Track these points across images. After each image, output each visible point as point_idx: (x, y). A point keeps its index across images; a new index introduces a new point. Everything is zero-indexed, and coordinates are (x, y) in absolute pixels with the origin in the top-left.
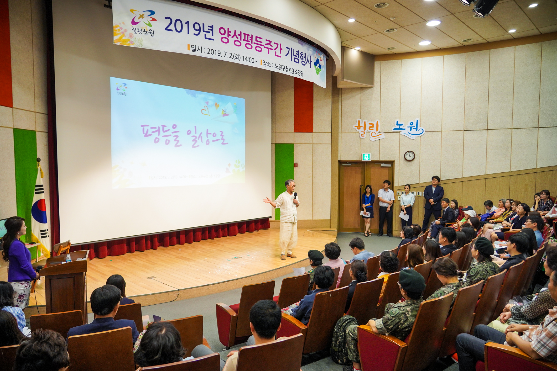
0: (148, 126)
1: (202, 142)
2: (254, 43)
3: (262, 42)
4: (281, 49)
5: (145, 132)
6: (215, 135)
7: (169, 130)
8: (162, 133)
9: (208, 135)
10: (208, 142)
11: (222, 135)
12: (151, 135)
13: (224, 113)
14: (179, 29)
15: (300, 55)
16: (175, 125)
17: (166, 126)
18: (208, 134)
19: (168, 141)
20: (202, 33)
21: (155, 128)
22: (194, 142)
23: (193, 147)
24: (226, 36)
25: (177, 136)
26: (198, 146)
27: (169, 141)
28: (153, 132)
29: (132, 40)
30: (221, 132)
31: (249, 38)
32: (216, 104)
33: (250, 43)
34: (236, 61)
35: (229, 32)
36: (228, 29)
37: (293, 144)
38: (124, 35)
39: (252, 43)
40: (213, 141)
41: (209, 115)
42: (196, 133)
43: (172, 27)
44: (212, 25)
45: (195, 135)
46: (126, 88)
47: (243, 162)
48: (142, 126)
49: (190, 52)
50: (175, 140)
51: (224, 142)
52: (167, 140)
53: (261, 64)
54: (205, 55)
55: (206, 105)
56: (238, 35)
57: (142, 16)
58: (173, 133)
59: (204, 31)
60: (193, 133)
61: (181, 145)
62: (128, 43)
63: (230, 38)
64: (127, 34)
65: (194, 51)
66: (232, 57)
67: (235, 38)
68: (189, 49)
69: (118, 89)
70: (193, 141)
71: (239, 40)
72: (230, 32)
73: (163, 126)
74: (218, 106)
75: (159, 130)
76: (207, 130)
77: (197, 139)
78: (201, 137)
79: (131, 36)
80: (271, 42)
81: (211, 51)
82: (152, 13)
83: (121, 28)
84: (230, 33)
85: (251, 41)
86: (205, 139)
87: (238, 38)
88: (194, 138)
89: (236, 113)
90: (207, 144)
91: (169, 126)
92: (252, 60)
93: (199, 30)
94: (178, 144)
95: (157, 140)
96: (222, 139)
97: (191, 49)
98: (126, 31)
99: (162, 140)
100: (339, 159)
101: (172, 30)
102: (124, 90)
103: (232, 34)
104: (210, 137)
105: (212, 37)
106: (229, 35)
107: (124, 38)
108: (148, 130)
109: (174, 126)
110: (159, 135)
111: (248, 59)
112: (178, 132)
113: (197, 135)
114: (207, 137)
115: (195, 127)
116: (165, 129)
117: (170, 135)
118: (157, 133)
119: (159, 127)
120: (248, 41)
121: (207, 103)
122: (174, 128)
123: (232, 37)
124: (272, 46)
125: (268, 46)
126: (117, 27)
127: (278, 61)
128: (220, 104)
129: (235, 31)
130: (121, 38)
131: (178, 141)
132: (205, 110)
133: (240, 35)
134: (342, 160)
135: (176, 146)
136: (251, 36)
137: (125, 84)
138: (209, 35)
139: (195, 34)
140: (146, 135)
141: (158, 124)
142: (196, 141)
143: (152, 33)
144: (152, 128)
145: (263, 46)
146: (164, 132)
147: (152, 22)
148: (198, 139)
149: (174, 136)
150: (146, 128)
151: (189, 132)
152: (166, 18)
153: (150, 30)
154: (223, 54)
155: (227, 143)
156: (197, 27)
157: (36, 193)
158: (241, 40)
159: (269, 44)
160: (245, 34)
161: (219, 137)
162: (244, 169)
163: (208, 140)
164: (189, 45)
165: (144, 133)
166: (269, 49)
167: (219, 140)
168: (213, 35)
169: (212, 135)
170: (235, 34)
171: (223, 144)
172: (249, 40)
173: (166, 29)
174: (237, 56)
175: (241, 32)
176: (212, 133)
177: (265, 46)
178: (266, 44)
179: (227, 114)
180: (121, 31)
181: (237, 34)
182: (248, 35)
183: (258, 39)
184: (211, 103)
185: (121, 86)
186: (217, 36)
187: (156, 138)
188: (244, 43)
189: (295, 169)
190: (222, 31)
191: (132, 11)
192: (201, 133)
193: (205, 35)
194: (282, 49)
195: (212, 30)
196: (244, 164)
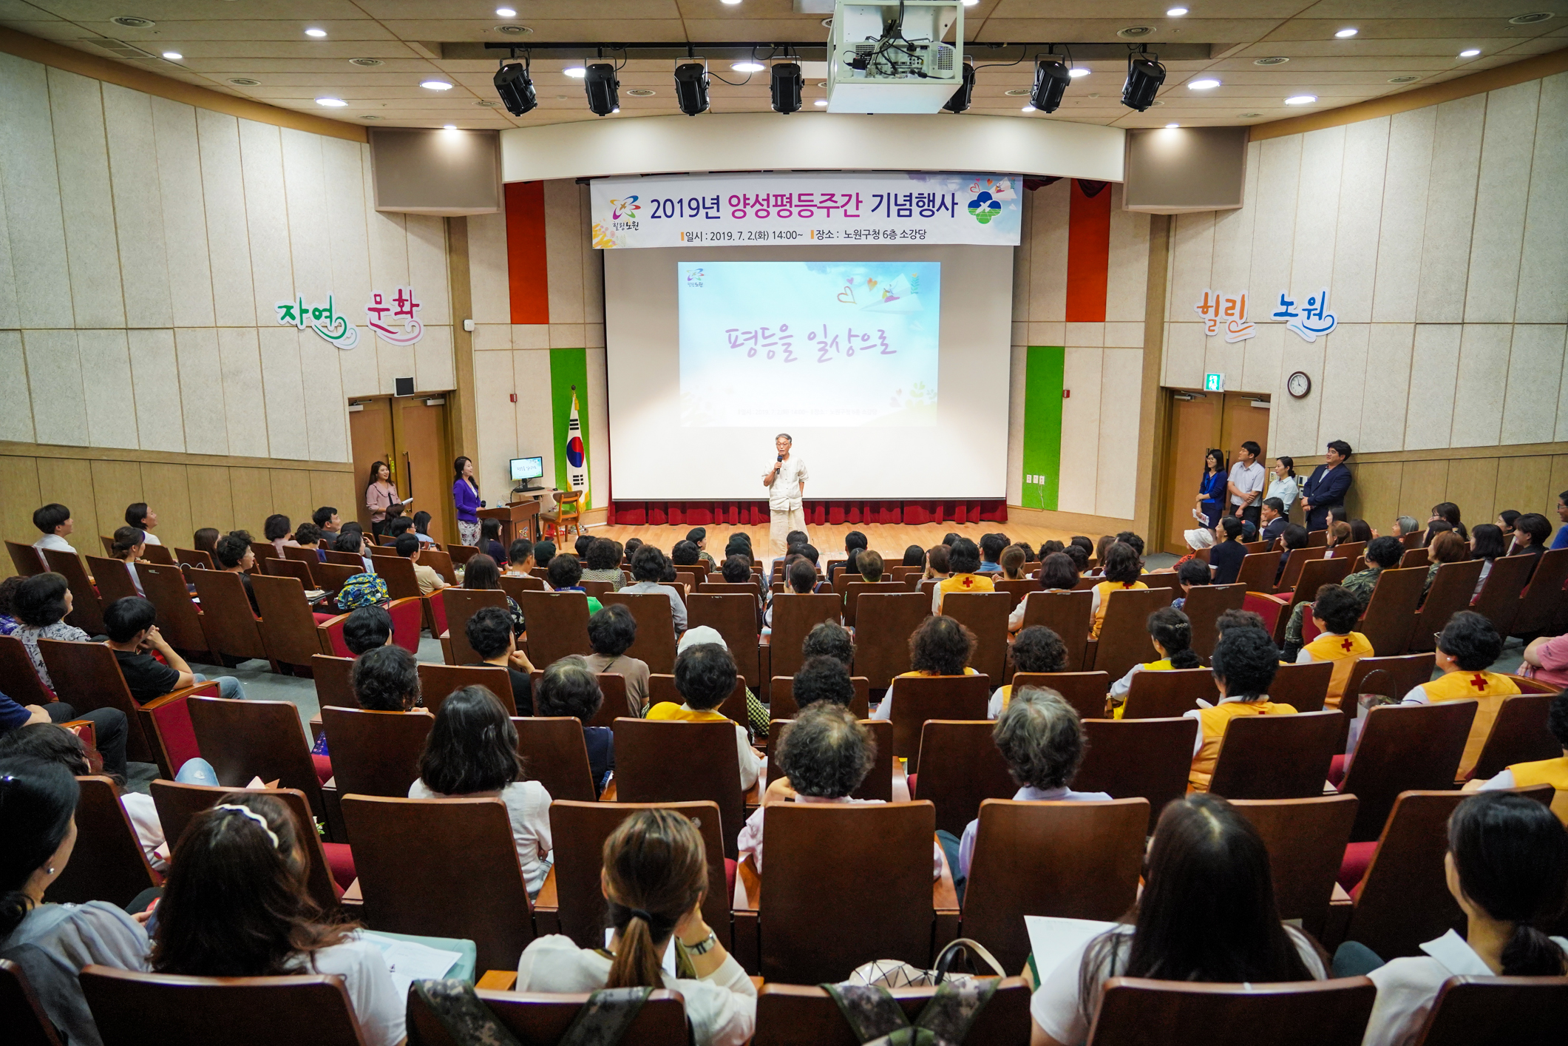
0: (737, 330)
1: (838, 351)
2: (796, 206)
3: (812, 201)
4: (858, 202)
5: (733, 340)
6: (866, 337)
7: (774, 334)
8: (761, 341)
9: (852, 338)
10: (851, 352)
11: (882, 337)
12: (742, 344)
13: (888, 295)
14: (669, 213)
15: (915, 201)
16: (784, 325)
17: (768, 329)
18: (850, 336)
19: (771, 354)
20: (702, 212)
21: (750, 333)
22: (822, 352)
23: (820, 360)
24: (741, 206)
25: (789, 344)
26: (831, 359)
27: (774, 352)
28: (746, 340)
29: (613, 239)
30: (879, 331)
31: (785, 200)
32: (870, 281)
33: (788, 207)
34: (761, 242)
35: (746, 199)
36: (745, 195)
37: (1063, 348)
38: (605, 235)
39: (791, 206)
40: (862, 349)
41: (854, 302)
42: (826, 337)
43: (660, 212)
44: (718, 196)
45: (825, 340)
46: (702, 275)
47: (933, 385)
48: (727, 331)
49: (685, 244)
50: (786, 351)
51: (887, 350)
52: (770, 351)
53: (812, 237)
54: (707, 243)
55: (848, 284)
56: (763, 200)
57: (623, 206)
58: (781, 339)
59: (704, 208)
60: (820, 337)
61: (796, 359)
62: (611, 244)
63: (748, 209)
64: (608, 233)
65: (690, 240)
66: (753, 237)
67: (758, 207)
68: (683, 239)
69: (689, 279)
70: (820, 350)
71: (765, 207)
72: (749, 199)
73: (764, 329)
74: (876, 283)
75: (756, 337)
76: (850, 330)
77: (828, 348)
78: (837, 343)
79: (613, 234)
80: (833, 195)
81: (716, 235)
82: (635, 198)
83: (602, 227)
84: (747, 202)
85: (788, 204)
86: (844, 345)
87: (762, 205)
88: (823, 345)
89: (917, 293)
90: (849, 355)
91: (774, 328)
92: (792, 235)
93: (698, 208)
94: (791, 358)
95: (753, 352)
96: (882, 344)
97: (686, 238)
98: (607, 229)
99: (762, 352)
100: (1162, 384)
101: (660, 217)
102: (699, 279)
103: (751, 202)
104: (857, 343)
105: (717, 215)
106: (745, 205)
107: (605, 239)
108: (737, 337)
109: (784, 328)
110: (756, 344)
111: (784, 235)
112: (791, 336)
113: (829, 341)
114: (849, 341)
115: (825, 326)
116: (767, 333)
117: (776, 343)
118: (753, 340)
119: (756, 332)
120: (782, 205)
121: (851, 281)
122: (782, 330)
123: (752, 207)
124: (836, 202)
125: (829, 204)
126: (597, 226)
127: (852, 224)
128: (879, 279)
129: (757, 195)
130: (602, 239)
131: (791, 352)
132: (846, 294)
133: (768, 200)
134: (1167, 385)
135: (787, 360)
136: (788, 196)
137: (701, 270)
138: (712, 213)
139: (690, 216)
140: (734, 346)
141: (754, 326)
142: (826, 351)
143: (636, 225)
144: (743, 333)
145: (815, 206)
146: (765, 338)
147: (635, 212)
148: (831, 346)
149: (783, 345)
150: (734, 334)
151: (812, 336)
152: (652, 201)
153: (634, 222)
154: (736, 236)
155: (895, 352)
156: (694, 204)
157: (571, 429)
158: (768, 207)
159: (830, 199)
160: (776, 196)
161: (875, 339)
162: (936, 399)
163: (851, 348)
164: (682, 233)
165: (730, 342)
166: (828, 208)
167: (875, 346)
168: (718, 211)
169: (860, 338)
170: (757, 201)
171: (884, 352)
172: (785, 203)
173: (653, 217)
174: (762, 235)
175: (768, 195)
176: (861, 335)
177: (819, 205)
178: (821, 202)
179: (895, 296)
180: (603, 230)
181: (760, 199)
182: (782, 196)
183: (803, 198)
184: (858, 280)
185: (694, 274)
186: (726, 209)
187: (752, 349)
188: (773, 211)
189: (1065, 401)
190: (734, 201)
191: (612, 202)
192: (837, 336)
193: (707, 213)
194: (861, 202)
195: (718, 204)
196: (936, 391)
